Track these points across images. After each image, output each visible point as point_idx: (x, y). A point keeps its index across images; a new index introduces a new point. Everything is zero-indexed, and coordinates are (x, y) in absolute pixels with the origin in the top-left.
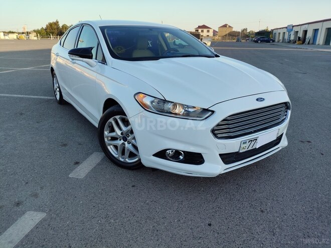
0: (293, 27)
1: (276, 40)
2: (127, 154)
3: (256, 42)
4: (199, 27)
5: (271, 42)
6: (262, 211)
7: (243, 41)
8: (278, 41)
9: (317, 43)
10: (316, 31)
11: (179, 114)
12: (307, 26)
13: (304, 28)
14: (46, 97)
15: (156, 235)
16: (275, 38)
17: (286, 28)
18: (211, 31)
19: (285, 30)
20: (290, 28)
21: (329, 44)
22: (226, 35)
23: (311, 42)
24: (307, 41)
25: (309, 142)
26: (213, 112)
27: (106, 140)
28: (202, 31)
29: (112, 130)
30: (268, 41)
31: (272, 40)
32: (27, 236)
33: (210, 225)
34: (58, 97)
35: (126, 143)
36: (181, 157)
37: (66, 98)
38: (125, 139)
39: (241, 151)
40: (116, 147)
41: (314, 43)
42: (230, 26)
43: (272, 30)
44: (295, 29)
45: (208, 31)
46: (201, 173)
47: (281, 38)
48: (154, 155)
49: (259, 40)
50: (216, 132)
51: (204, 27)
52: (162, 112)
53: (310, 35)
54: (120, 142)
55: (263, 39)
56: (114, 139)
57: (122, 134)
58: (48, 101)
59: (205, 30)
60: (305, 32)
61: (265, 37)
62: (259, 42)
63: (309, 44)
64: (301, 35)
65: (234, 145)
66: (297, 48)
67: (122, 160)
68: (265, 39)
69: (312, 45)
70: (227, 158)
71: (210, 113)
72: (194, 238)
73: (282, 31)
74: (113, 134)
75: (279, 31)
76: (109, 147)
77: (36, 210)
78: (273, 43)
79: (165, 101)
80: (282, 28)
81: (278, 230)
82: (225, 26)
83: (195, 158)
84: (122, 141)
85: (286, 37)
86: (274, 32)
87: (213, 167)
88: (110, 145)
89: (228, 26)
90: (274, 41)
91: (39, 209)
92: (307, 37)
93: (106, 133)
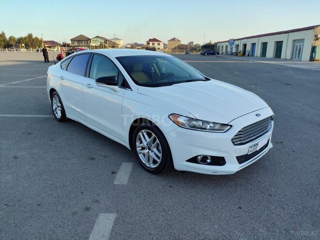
0: (234, 40)
1: (220, 53)
2: (151, 161)
3: (203, 54)
4: (150, 40)
5: (216, 54)
6: (270, 195)
7: (191, 53)
8: (222, 54)
9: (255, 55)
10: (254, 45)
11: (206, 129)
12: (245, 40)
13: (243, 42)
14: (42, 116)
15: (207, 219)
16: (219, 51)
17: (228, 41)
18: (162, 44)
19: (227, 44)
20: (232, 42)
21: (265, 56)
22: (175, 48)
23: (250, 54)
24: (247, 53)
25: (281, 143)
26: (231, 126)
27: (138, 149)
28: (153, 44)
29: (141, 142)
30: (214, 54)
31: (216, 53)
32: (112, 231)
33: (240, 208)
34: (59, 115)
35: (150, 151)
36: (209, 161)
37: (69, 115)
38: (149, 149)
39: (249, 154)
40: (144, 155)
41: (253, 55)
42: (178, 40)
43: (216, 44)
44: (236, 43)
45: (159, 44)
46: (223, 172)
47: (224, 51)
48: (187, 161)
49: (205, 52)
50: (234, 141)
51: (155, 40)
52: (194, 128)
53: (249, 48)
54: (146, 151)
55: (210, 52)
56: (143, 148)
57: (147, 144)
58: (46, 119)
59: (156, 43)
60: (245, 45)
61: (210, 49)
62: (206, 54)
63: (248, 56)
64: (241, 48)
65: (244, 149)
66: (240, 60)
67: (148, 166)
68: (211, 52)
69: (252, 57)
70: (241, 159)
71: (229, 127)
72: (234, 218)
73: (225, 45)
74: (142, 144)
75: (222, 44)
76: (140, 155)
77: (105, 212)
78: (218, 56)
79: (197, 120)
80: (225, 42)
81: (285, 206)
82: (174, 39)
83: (219, 161)
84: (148, 150)
85: (229, 50)
86: (218, 45)
87: (232, 167)
88: (141, 153)
89: (176, 40)
90: (218, 54)
91: (107, 211)
92: (247, 50)
93: (138, 144)
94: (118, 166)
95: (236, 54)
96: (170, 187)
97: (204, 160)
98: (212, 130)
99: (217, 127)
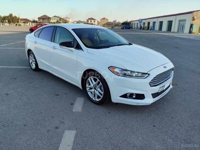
0: (142, 20)
2: (96, 96)
3: (123, 28)
4: (89, 19)
5: (131, 28)
6: (173, 118)
7: (115, 28)
8: (135, 28)
9: (155, 30)
10: (154, 23)
11: (133, 76)
13: (148, 21)
14: (22, 67)
15: (134, 133)
17: (138, 20)
18: (96, 21)
19: (138, 22)
20: (140, 21)
21: (161, 30)
22: (105, 24)
23: (152, 29)
24: (150, 28)
25: (176, 84)
26: (149, 74)
27: (87, 89)
28: (91, 21)
29: (90, 85)
30: (129, 28)
31: (131, 27)
32: (74, 142)
33: (154, 126)
34: (34, 66)
35: (95, 90)
36: (134, 97)
37: (40, 67)
38: (95, 89)
39: (159, 92)
40: (91, 93)
41: (154, 29)
42: (107, 19)
43: (131, 22)
44: (144, 21)
45: (94, 22)
47: (136, 26)
48: (120, 97)
49: (124, 27)
50: (150, 84)
51: (92, 19)
53: (151, 25)
54: (93, 90)
55: (127, 27)
56: (91, 89)
57: (94, 86)
58: (25, 69)
59: (93, 21)
60: (149, 23)
62: (125, 28)
63: (151, 30)
64: (146, 25)
65: (157, 89)
66: (146, 32)
67: (94, 100)
68: (128, 27)
69: (153, 31)
70: (154, 95)
71: (148, 75)
72: (151, 132)
73: (136, 22)
74: (90, 86)
75: (134, 22)
76: (88, 93)
77: (68, 130)
78: (132, 29)
80: (136, 21)
81: (182, 125)
82: (104, 19)
83: (141, 97)
84: (94, 90)
85: (139, 26)
86: (132, 22)
87: (149, 100)
88: (89, 92)
89: (105, 19)
90: (132, 28)
91: (70, 128)
92: (150, 26)
93: (87, 85)
94: (75, 100)
95: (144, 29)
96: (109, 113)
97: (131, 96)
98: (137, 77)
99: (140, 75)
